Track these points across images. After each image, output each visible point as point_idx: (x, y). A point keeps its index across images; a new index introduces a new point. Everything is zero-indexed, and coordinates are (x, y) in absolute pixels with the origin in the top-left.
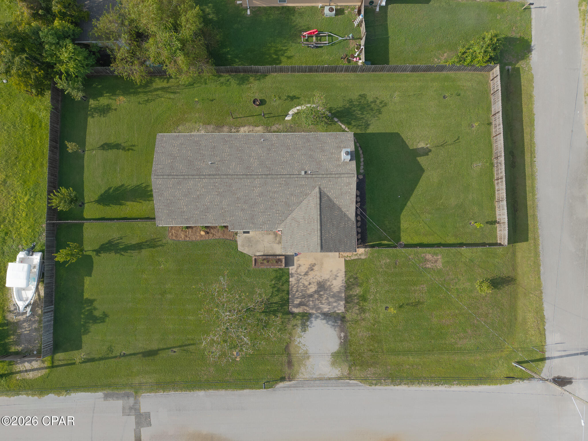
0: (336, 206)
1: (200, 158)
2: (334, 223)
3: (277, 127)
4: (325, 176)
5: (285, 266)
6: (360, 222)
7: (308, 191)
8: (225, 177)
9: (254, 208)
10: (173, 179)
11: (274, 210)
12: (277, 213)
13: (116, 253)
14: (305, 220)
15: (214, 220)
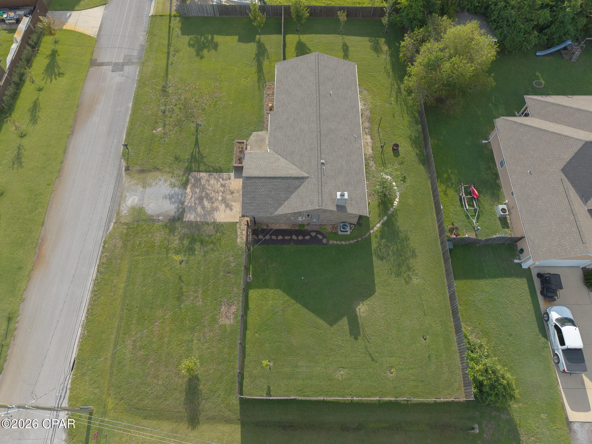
0: (289, 195)
1: (335, 87)
2: (273, 192)
3: (373, 165)
4: (320, 180)
5: (234, 167)
6: (276, 238)
7: (305, 168)
8: (318, 100)
9: (290, 127)
10: (315, 66)
11: (287, 143)
12: (284, 146)
13: (256, 55)
14: (276, 167)
15: (280, 100)
